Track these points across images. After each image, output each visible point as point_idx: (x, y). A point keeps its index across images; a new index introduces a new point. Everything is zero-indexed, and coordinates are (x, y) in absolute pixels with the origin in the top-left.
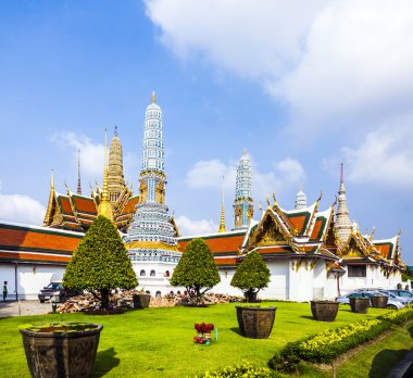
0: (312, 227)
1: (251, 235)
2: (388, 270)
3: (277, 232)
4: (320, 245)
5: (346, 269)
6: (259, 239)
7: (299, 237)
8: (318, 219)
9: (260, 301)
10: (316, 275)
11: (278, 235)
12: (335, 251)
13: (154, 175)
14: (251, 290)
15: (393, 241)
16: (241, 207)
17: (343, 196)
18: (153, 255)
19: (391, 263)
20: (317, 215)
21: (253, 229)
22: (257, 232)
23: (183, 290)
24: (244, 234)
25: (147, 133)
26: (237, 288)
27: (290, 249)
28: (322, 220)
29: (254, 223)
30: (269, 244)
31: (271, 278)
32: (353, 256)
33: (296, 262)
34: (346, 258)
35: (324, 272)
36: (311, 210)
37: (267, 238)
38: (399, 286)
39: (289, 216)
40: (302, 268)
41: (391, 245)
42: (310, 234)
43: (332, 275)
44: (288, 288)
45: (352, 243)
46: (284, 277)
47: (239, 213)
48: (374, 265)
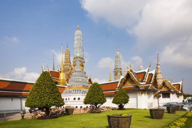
0: (147, 78)
1: (121, 82)
2: (178, 95)
3: (132, 80)
4: (151, 85)
5: (161, 95)
6: (124, 83)
7: (141, 82)
8: (150, 74)
9: (125, 109)
10: (149, 97)
11: (132, 81)
12: (157, 88)
13: (79, 59)
14: (121, 105)
15: (180, 83)
16: (117, 72)
17: (159, 66)
18: (79, 91)
19: (180, 92)
20: (149, 73)
21: (122, 80)
22: (123, 81)
23: (89, 105)
24: (118, 82)
25: (76, 42)
26: (115, 104)
27: (138, 87)
28: (151, 75)
29: (122, 77)
30: (129, 85)
31: (130, 99)
32: (164, 89)
33: (140, 92)
34: (161, 90)
35: (153, 96)
36: (146, 71)
37: (128, 83)
38: (183, 101)
39: (137, 74)
40: (143, 95)
41: (180, 85)
42: (146, 81)
43: (156, 98)
44: (137, 103)
45: (164, 84)
46: (135, 99)
47: (116, 74)
48: (173, 93)
